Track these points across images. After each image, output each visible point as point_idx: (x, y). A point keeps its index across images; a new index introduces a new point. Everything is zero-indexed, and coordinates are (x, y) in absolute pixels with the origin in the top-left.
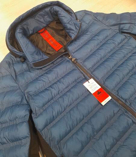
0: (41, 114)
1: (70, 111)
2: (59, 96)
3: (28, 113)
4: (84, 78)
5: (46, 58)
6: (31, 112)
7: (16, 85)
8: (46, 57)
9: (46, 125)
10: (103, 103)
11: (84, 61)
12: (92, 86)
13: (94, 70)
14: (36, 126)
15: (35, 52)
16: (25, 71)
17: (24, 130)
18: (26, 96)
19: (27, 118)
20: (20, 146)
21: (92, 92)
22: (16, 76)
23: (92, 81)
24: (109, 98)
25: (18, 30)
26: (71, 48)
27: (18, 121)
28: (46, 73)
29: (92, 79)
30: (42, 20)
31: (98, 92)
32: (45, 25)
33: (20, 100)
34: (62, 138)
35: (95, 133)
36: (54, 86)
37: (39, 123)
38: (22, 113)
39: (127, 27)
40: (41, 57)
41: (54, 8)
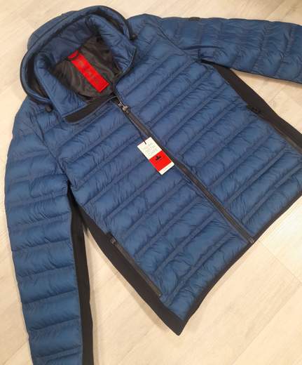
0: (82, 186)
1: (118, 183)
2: (104, 163)
3: (65, 185)
4: (139, 135)
6: (69, 184)
7: (44, 148)
8: (83, 104)
9: (89, 200)
10: (162, 172)
11: (141, 111)
12: (149, 148)
13: (155, 125)
14: (77, 200)
16: (55, 127)
18: (61, 163)
19: (66, 191)
20: (61, 222)
21: (149, 157)
22: (43, 134)
23: (150, 141)
24: (172, 164)
25: (39, 63)
26: (121, 88)
27: (54, 195)
28: (85, 130)
29: (150, 138)
30: (73, 38)
31: (157, 157)
33: (53, 169)
34: (108, 213)
35: (149, 207)
36: (97, 150)
37: (81, 196)
38: (58, 185)
39: (210, 52)
40: (77, 104)
41: (93, 19)
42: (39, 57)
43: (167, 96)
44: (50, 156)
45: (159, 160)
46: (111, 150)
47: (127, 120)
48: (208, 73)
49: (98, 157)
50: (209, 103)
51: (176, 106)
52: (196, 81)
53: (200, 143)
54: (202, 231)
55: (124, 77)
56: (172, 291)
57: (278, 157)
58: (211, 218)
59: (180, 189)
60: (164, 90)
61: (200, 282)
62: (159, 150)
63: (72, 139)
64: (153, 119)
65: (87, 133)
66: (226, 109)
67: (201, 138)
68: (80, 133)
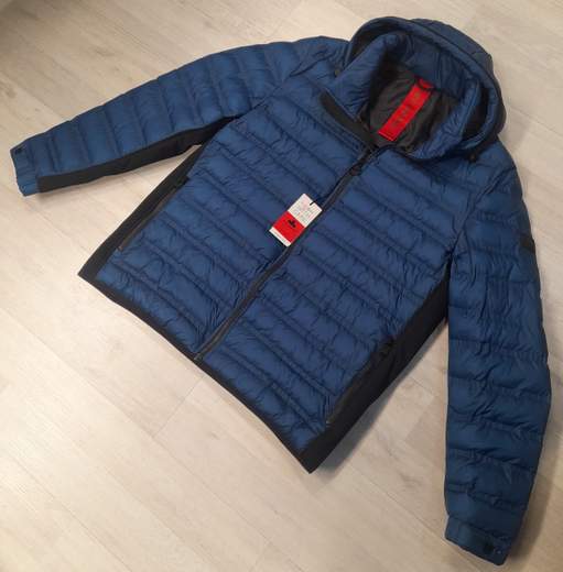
0: (239, 133)
1: (251, 178)
2: (275, 155)
3: (236, 113)
5: (350, 114)
6: (237, 117)
8: (352, 113)
9: (223, 145)
10: (273, 231)
12: (305, 210)
13: (339, 211)
15: (356, 87)
16: (314, 86)
17: (211, 115)
19: (230, 115)
21: (291, 211)
22: (301, 73)
23: (317, 210)
25: (390, 37)
27: (222, 102)
28: (316, 123)
29: (321, 211)
31: (293, 222)
33: (256, 95)
36: (291, 143)
37: (225, 135)
38: (234, 104)
40: (349, 103)
41: (473, 87)
42: (401, 35)
44: (273, 88)
45: (290, 225)
46: (293, 161)
47: (340, 174)
48: (432, 272)
49: (280, 147)
50: (385, 281)
51: (372, 236)
52: (416, 256)
53: (322, 275)
54: (202, 293)
55: (404, 156)
56: (126, 263)
57: (318, 386)
58: (222, 304)
59: (253, 257)
60: (393, 214)
61: (140, 296)
62: (306, 223)
63: (300, 110)
64: (348, 208)
65: (312, 127)
66: (381, 307)
67: (329, 276)
68: (310, 117)
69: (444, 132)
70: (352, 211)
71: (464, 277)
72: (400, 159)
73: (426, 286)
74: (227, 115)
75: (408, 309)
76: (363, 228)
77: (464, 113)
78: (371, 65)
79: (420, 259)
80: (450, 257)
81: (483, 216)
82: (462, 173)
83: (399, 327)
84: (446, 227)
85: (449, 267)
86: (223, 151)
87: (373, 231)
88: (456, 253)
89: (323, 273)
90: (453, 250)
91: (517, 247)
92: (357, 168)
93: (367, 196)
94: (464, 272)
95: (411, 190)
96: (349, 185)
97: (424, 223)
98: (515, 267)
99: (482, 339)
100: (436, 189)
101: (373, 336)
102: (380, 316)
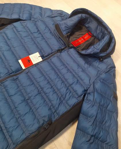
1: (21, 41)
2: (33, 37)
5: (63, 34)
10: (20, 61)
11: (58, 57)
12: (36, 58)
15: (68, 25)
21: (30, 56)
24: (24, 68)
26: (72, 50)
28: (51, 32)
29: (42, 60)
31: (29, 61)
32: (95, 35)
33: (34, 17)
35: (2, 52)
36: (40, 35)
38: (25, 16)
41: (107, 36)
43: (64, 71)
44: (41, 18)
45: (28, 62)
46: (38, 41)
47: (54, 51)
48: (77, 96)
49: (36, 35)
50: (57, 94)
51: (58, 75)
52: (73, 88)
55: (78, 52)
59: (7, 68)
60: (68, 70)
62: (34, 63)
63: (47, 26)
64: (52, 62)
65: (49, 33)
66: (52, 105)
67: (35, 85)
68: (49, 30)
69: (94, 47)
70: (54, 64)
71: (90, 102)
72: (76, 52)
73: (73, 101)
74: (21, 18)
75: (63, 110)
76: (55, 71)
77: (102, 43)
78: (75, 21)
79: (74, 90)
80: (85, 92)
81: (102, 80)
82: (96, 63)
83: (57, 117)
84: (86, 81)
85: (84, 96)
86: (14, 29)
87: (59, 73)
88: (88, 92)
89: (33, 84)
90: (88, 90)
91: (112, 96)
92: (60, 51)
93: (61, 60)
94: (90, 100)
95: (77, 64)
96: (56, 55)
97: (79, 76)
98: (110, 104)
99: (92, 134)
100: (86, 66)
101: (44, 118)
102: (50, 109)
